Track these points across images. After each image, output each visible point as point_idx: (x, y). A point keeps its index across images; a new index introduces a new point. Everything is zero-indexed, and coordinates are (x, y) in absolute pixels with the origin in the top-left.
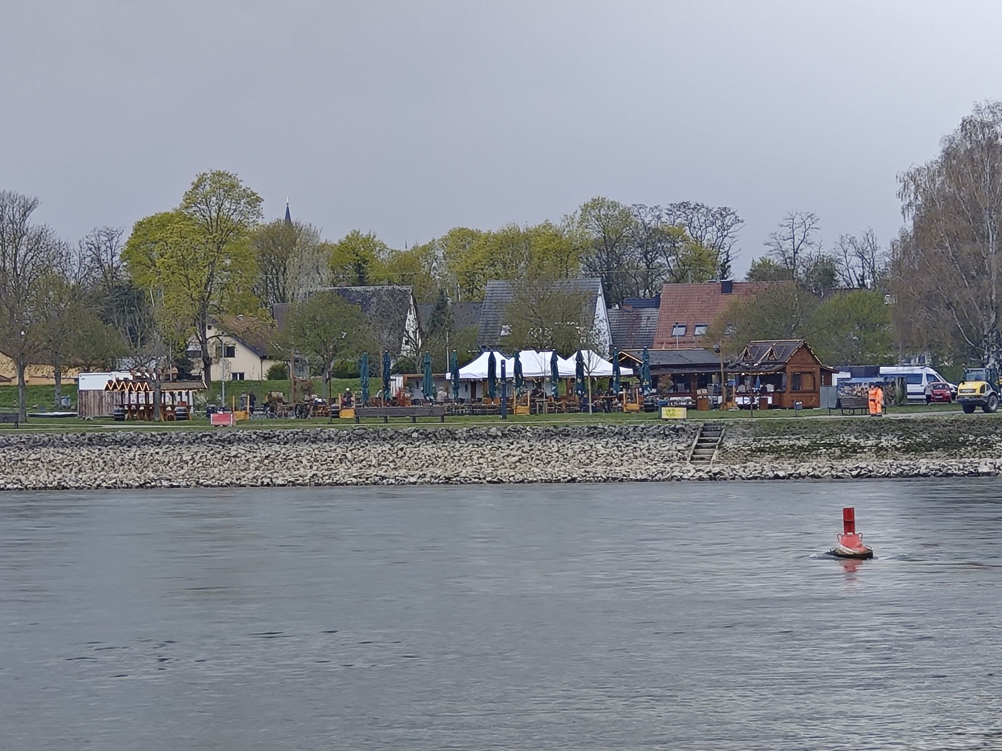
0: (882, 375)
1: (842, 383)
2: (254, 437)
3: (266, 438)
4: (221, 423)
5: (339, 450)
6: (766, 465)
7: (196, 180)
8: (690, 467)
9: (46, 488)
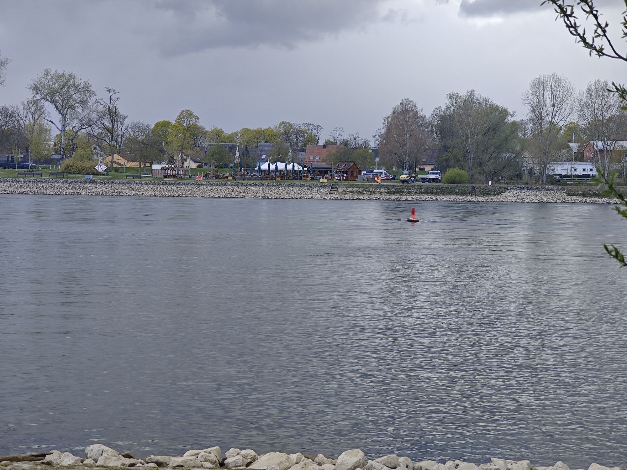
0: (375, 172)
1: (364, 174)
2: (208, 184)
3: (211, 184)
4: (198, 180)
5: (232, 188)
6: (349, 196)
7: (181, 112)
8: (329, 196)
9: (151, 196)
